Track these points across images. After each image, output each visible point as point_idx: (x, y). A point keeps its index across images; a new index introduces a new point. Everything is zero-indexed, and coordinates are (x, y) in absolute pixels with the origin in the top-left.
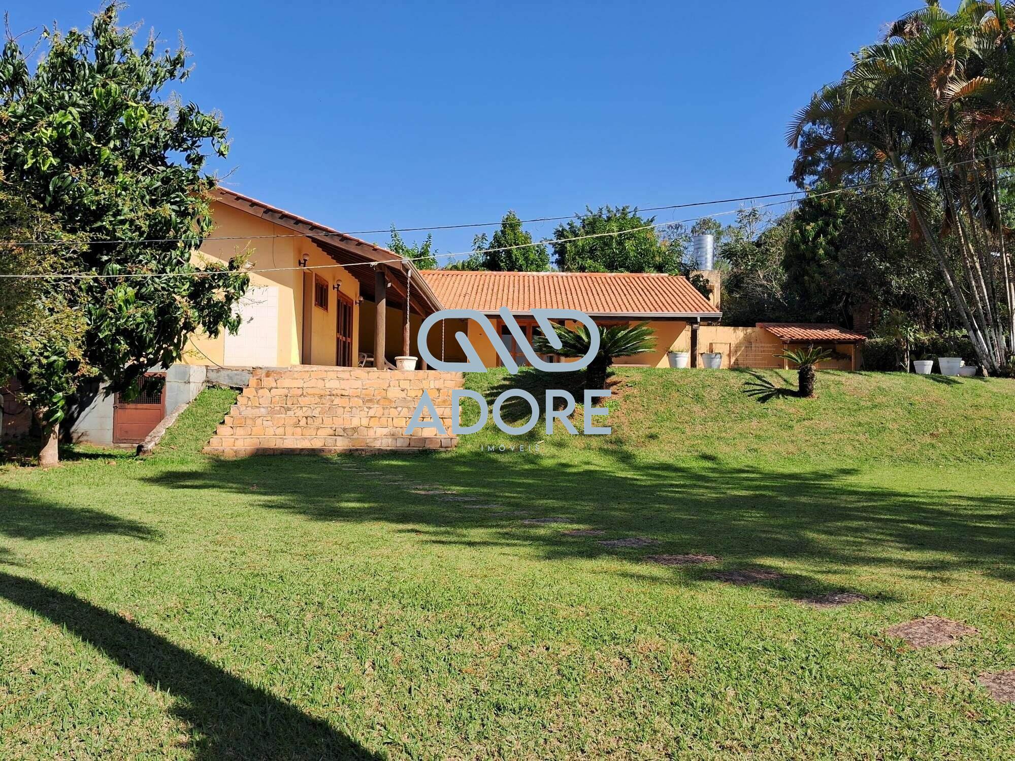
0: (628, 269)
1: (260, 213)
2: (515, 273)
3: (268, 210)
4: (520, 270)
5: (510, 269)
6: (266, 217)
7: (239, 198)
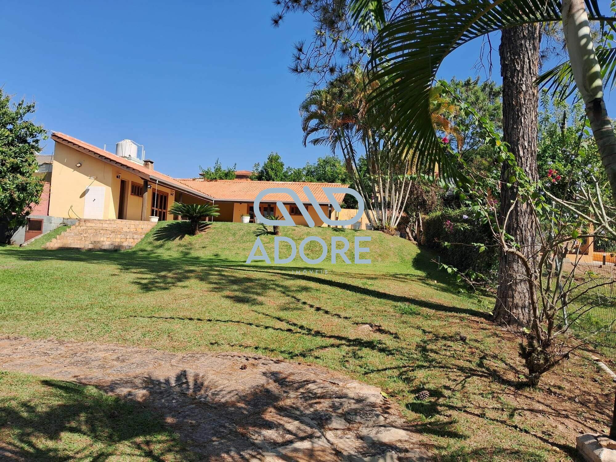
0: (326, 181)
1: (97, 156)
2: (271, 182)
3: (100, 156)
4: (273, 180)
5: (268, 180)
6: (100, 158)
7: (90, 151)
